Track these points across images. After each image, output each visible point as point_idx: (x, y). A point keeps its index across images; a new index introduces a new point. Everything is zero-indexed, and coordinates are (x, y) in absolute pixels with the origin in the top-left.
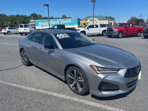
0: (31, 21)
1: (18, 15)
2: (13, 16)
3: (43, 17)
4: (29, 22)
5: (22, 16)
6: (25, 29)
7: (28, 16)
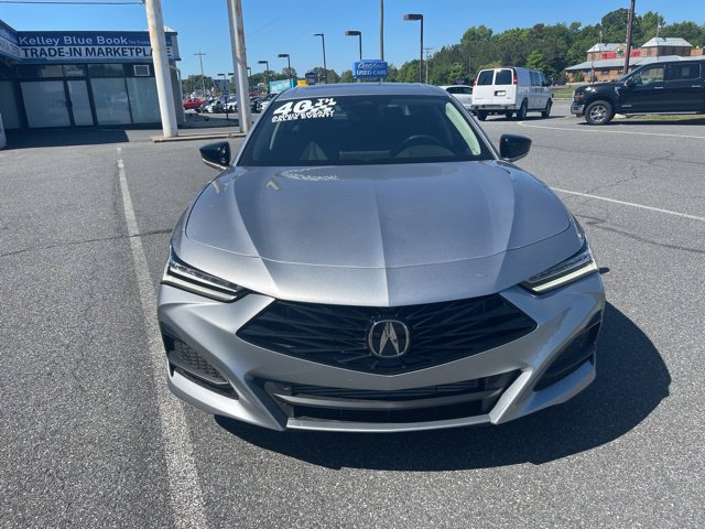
0: (597, 48)
1: (539, 27)
2: (518, 32)
3: (671, 24)
4: (583, 56)
5: (560, 32)
6: (496, 93)
7: (588, 29)
